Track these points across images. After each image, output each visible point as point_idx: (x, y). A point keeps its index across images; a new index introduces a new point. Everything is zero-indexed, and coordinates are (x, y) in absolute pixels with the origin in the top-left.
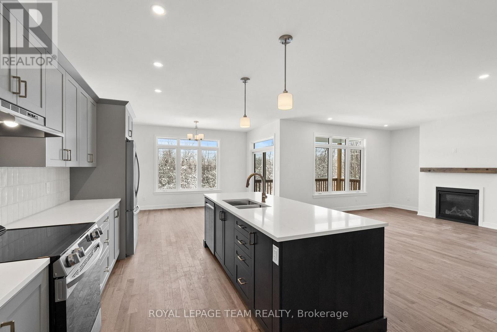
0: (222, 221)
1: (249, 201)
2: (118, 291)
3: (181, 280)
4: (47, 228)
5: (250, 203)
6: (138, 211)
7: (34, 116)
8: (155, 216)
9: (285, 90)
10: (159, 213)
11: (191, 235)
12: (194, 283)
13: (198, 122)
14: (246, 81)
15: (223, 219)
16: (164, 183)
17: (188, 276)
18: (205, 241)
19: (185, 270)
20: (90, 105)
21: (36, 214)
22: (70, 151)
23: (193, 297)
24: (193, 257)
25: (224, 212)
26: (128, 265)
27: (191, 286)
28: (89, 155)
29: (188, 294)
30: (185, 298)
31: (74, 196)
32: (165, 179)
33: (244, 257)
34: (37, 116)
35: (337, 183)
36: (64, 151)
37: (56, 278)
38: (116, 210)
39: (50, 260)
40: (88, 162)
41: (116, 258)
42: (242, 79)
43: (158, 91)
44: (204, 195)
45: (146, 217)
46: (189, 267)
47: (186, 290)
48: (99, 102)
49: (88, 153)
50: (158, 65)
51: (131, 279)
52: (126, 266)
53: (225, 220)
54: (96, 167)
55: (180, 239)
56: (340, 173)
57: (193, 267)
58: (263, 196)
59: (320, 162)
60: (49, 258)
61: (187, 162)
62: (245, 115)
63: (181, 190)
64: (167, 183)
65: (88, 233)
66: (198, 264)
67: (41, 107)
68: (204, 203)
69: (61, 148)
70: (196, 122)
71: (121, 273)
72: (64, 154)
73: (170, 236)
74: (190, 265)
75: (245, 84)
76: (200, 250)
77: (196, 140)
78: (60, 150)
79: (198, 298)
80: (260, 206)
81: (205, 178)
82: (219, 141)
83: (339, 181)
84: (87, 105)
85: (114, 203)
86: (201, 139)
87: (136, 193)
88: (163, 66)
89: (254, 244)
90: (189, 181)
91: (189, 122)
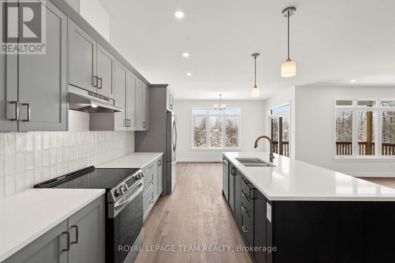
0: (232, 175)
1: (259, 160)
2: (158, 218)
3: (201, 218)
4: (120, 169)
5: (260, 162)
6: (176, 162)
7: (107, 100)
8: (191, 166)
9: (289, 59)
10: (194, 165)
11: (214, 184)
12: (209, 223)
13: (222, 95)
14: (256, 56)
15: (234, 174)
16: (202, 143)
17: (206, 216)
18: (223, 190)
19: (205, 211)
20: (144, 89)
21: (114, 160)
22: (130, 120)
23: (207, 234)
24: (212, 202)
25: (234, 168)
26: (167, 200)
27: (207, 225)
28: (144, 123)
29: (204, 231)
30: (201, 233)
31: (137, 150)
32: (203, 140)
33: (247, 209)
34: (109, 99)
35: (366, 146)
36: (126, 120)
37: (109, 202)
38: (160, 160)
39: (105, 190)
40: (143, 127)
41: (159, 194)
42: (253, 55)
43: (189, 74)
44: (222, 153)
45: (184, 167)
46: (208, 209)
47: (203, 227)
48: (150, 87)
49: (143, 121)
50: (186, 55)
51: (167, 210)
52: (166, 200)
53: (235, 175)
54: (149, 131)
55: (205, 185)
56: (370, 137)
57: (211, 209)
58: (271, 157)
59: (348, 125)
60: (105, 189)
61: (219, 126)
62: (255, 86)
63: (210, 148)
64: (204, 142)
65: (134, 175)
66: (215, 208)
67: (112, 93)
68: (222, 159)
69: (125, 119)
70: (221, 95)
71: (162, 205)
72: (127, 123)
73: (198, 183)
74: (209, 208)
75: (255, 59)
76: (219, 197)
77: (220, 109)
78: (124, 120)
79: (210, 235)
80: (268, 166)
81: (233, 139)
82: (240, 109)
83: (369, 145)
84: (142, 90)
85: (159, 156)
86: (224, 108)
87: (174, 149)
88: (189, 55)
89: (254, 199)
90: (220, 141)
91: (215, 95)
